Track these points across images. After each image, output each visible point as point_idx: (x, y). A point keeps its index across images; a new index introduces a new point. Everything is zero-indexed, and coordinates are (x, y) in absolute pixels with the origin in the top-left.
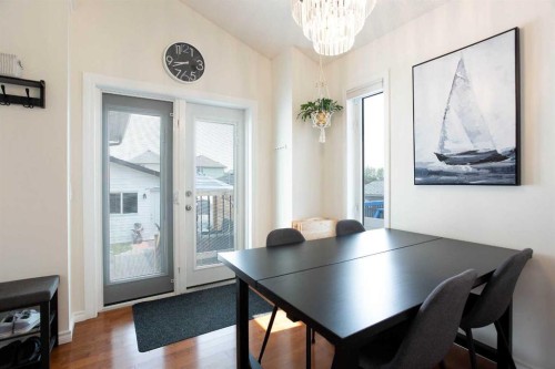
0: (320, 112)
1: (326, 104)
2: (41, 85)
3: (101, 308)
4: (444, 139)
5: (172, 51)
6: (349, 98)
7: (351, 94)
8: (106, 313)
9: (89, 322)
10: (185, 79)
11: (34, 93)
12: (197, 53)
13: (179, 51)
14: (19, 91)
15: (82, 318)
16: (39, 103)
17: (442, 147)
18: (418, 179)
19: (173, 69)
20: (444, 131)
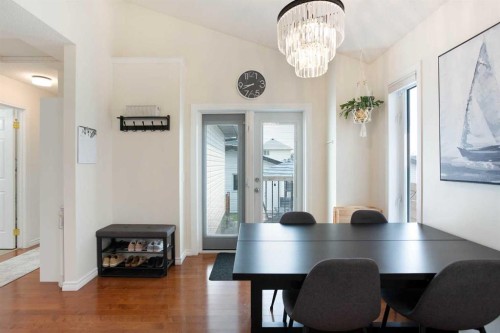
0: (358, 110)
1: (366, 102)
2: (168, 118)
3: (201, 251)
4: (467, 132)
5: (242, 79)
6: (390, 92)
7: (392, 88)
8: (204, 255)
9: (193, 257)
10: (252, 97)
11: (165, 123)
12: (260, 76)
13: (247, 78)
14: (157, 123)
15: (190, 254)
16: (166, 128)
17: (464, 141)
18: (444, 175)
19: (243, 91)
20: (466, 124)
